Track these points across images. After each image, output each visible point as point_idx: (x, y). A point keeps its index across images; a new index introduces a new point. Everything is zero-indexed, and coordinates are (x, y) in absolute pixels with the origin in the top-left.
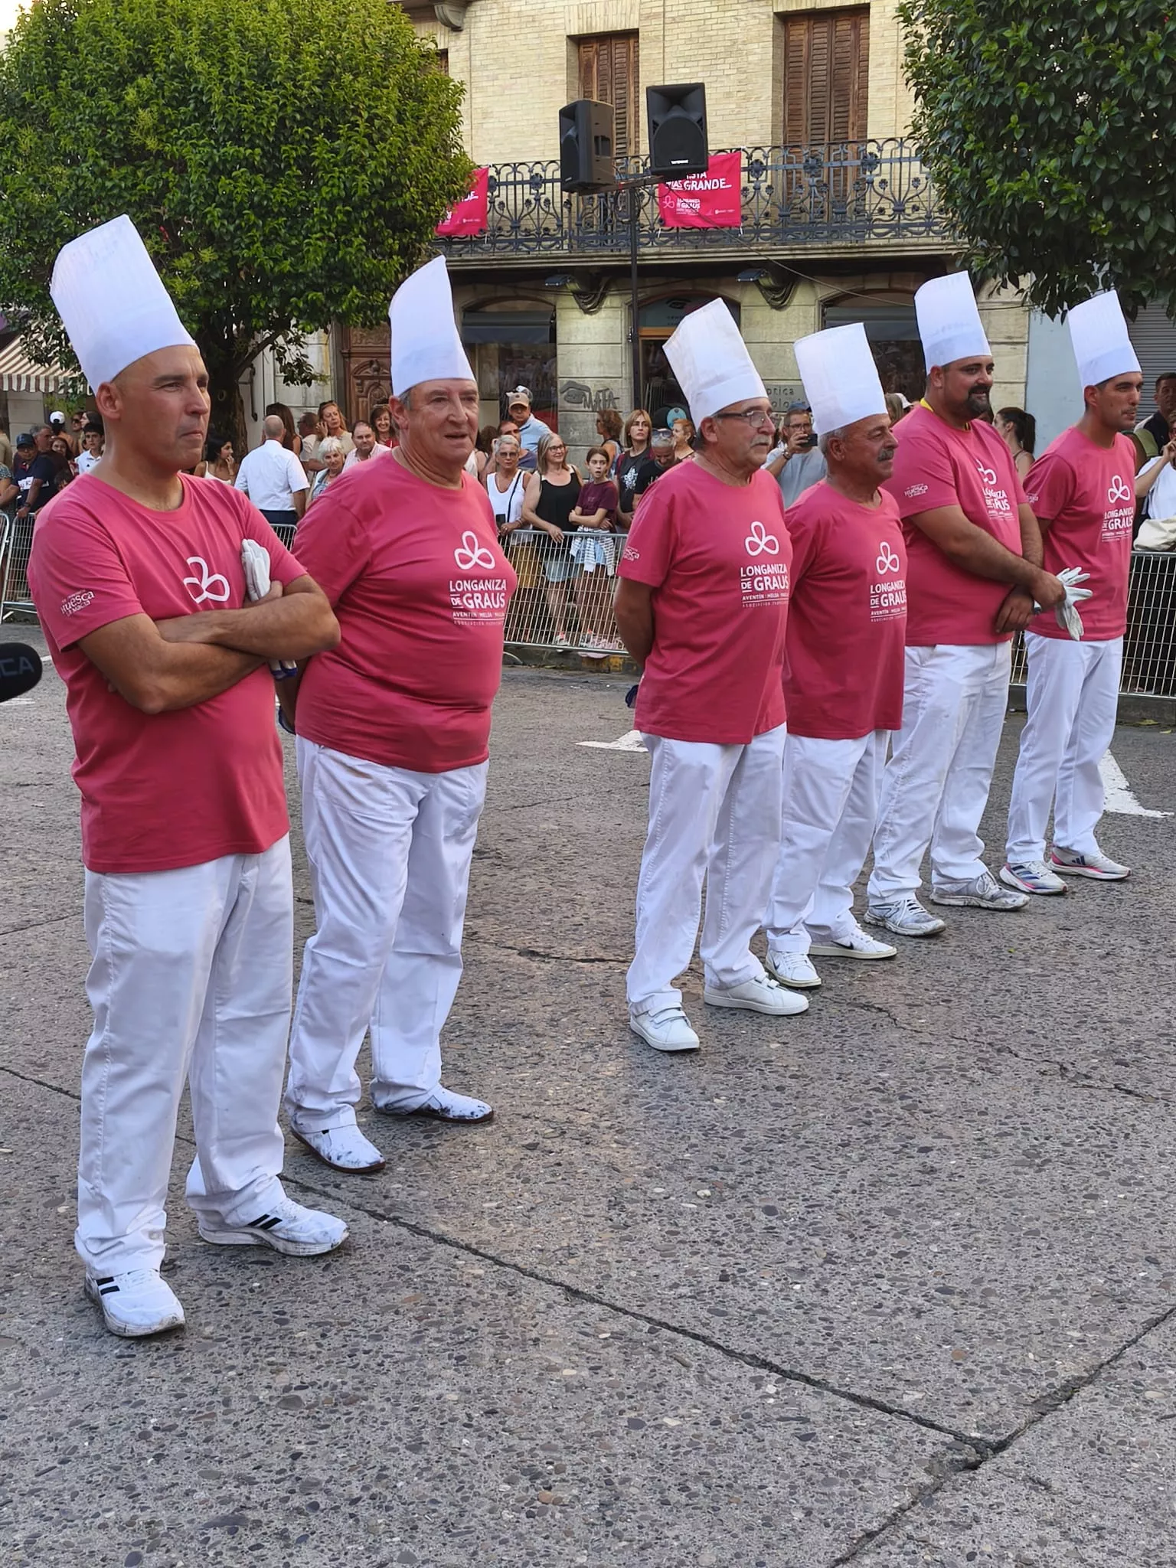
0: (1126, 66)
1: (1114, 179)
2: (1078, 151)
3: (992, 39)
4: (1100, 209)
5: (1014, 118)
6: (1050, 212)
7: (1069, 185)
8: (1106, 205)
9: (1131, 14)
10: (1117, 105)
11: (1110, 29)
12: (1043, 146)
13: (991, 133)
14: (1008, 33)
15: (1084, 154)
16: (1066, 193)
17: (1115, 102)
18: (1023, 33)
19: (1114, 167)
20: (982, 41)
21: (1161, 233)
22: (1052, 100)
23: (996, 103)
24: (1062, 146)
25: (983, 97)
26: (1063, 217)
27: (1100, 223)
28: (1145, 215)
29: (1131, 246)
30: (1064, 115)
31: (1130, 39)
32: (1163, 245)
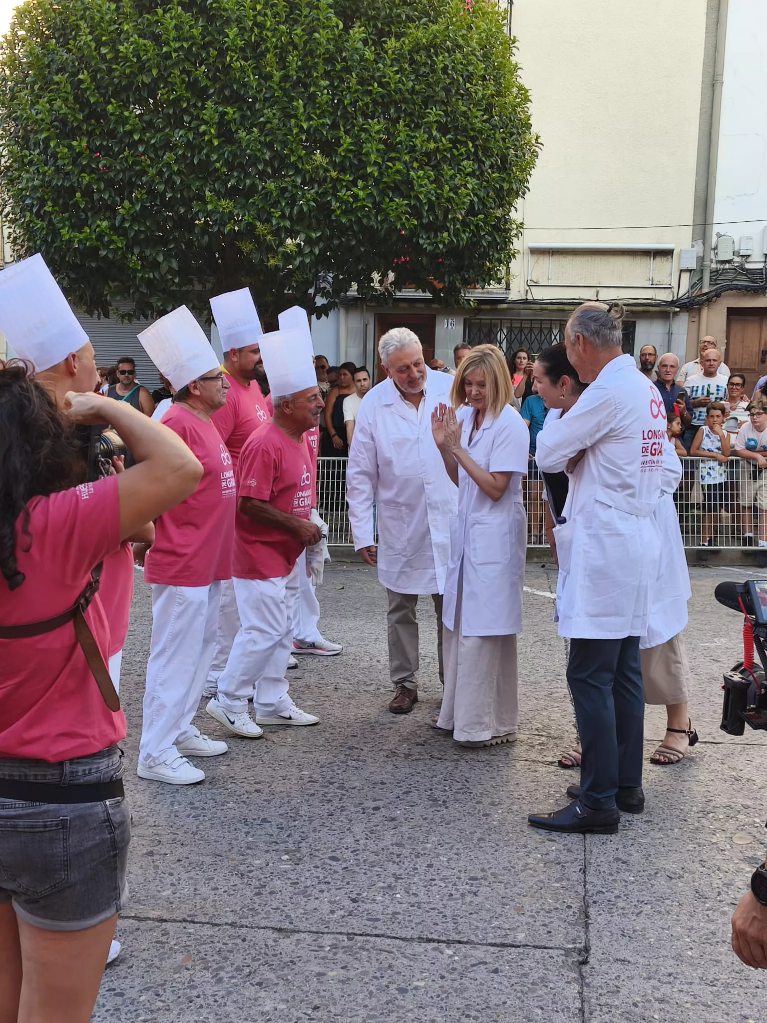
0: (152, 171)
1: (142, 236)
2: (119, 218)
3: (64, 146)
4: (133, 254)
5: (78, 195)
6: (103, 253)
7: (115, 237)
8: (136, 251)
9: (153, 141)
10: (146, 193)
11: (141, 149)
12: (96, 212)
13: (61, 201)
14: (75, 143)
15: (123, 220)
16: (111, 242)
17: (144, 191)
18: (84, 144)
19: (143, 229)
20: (57, 145)
21: (170, 270)
22: (102, 186)
23: (67, 184)
24: (108, 214)
25: (58, 180)
26: (110, 256)
27: (134, 261)
28: (160, 258)
29: (151, 275)
30: (110, 196)
31: (152, 156)
32: (170, 277)
